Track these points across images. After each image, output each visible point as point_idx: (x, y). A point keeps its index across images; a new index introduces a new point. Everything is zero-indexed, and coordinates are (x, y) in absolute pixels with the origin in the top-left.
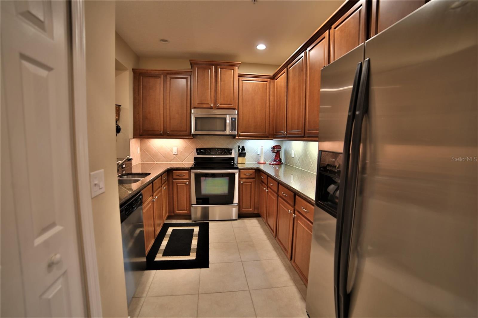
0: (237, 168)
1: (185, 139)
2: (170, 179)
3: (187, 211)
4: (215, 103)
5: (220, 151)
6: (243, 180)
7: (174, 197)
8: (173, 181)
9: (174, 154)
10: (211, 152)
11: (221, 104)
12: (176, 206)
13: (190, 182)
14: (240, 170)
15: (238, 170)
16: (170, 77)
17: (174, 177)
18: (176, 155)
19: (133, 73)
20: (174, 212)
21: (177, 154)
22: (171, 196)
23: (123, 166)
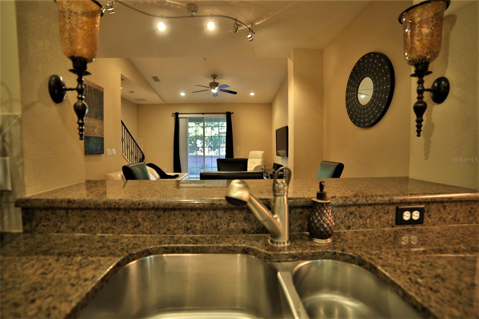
23: (406, 216)
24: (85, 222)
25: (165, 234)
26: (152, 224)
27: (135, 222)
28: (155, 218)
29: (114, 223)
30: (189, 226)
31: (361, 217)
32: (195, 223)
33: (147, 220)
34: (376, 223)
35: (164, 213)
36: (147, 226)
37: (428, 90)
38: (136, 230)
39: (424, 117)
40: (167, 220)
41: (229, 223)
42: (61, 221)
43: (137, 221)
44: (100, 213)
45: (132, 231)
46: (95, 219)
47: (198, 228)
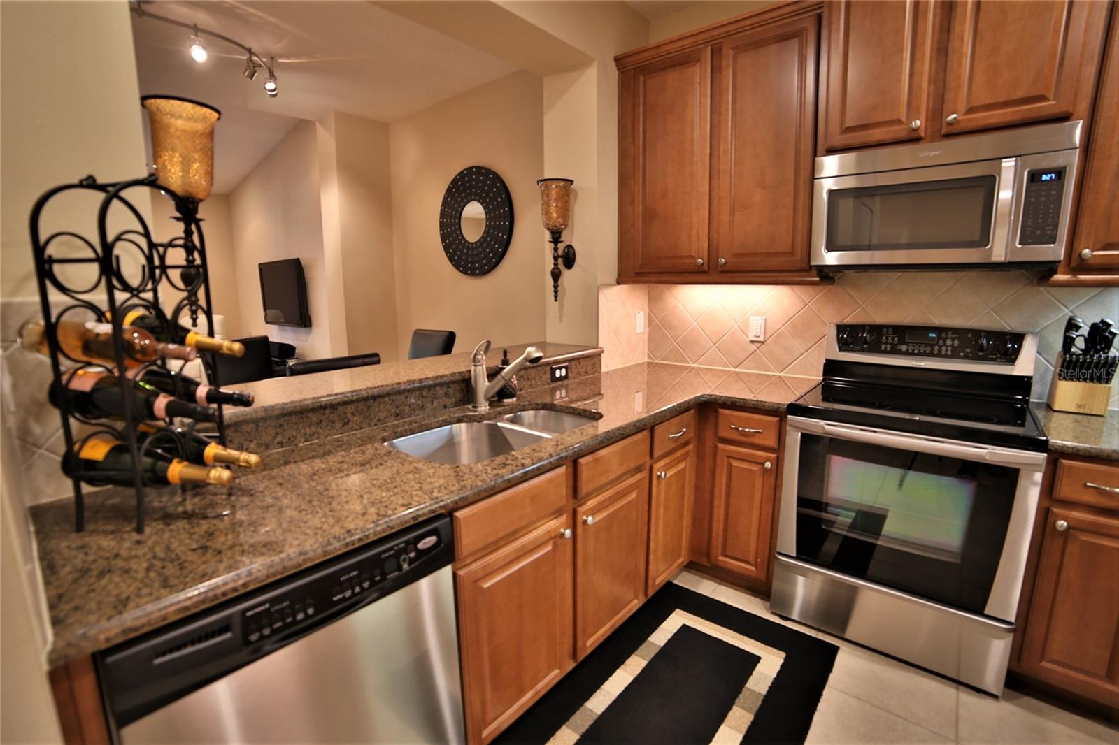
0: (1041, 446)
1: (796, 288)
2: (709, 434)
3: (756, 567)
4: (936, 113)
5: (949, 342)
6: (1075, 514)
7: (716, 503)
8: (716, 446)
9: (752, 342)
10: (902, 342)
11: (971, 110)
12: (720, 539)
13: (779, 463)
14: (1056, 457)
15: (1045, 455)
16: (733, 49)
17: (724, 433)
18: (758, 345)
19: (617, 72)
20: (708, 555)
21: (763, 343)
22: (707, 496)
23: (558, 374)
24: (282, 433)
25: (376, 425)
26: (362, 417)
27: (343, 419)
28: (365, 409)
29: (320, 425)
30: (398, 412)
31: (528, 379)
32: (403, 407)
33: (356, 414)
34: (539, 383)
35: (373, 403)
36: (356, 421)
37: (561, 257)
38: (346, 428)
39: (559, 282)
40: (377, 409)
41: (432, 401)
42: (250, 439)
43: (347, 417)
44: (302, 418)
45: (341, 431)
46: (296, 427)
47: (406, 412)
